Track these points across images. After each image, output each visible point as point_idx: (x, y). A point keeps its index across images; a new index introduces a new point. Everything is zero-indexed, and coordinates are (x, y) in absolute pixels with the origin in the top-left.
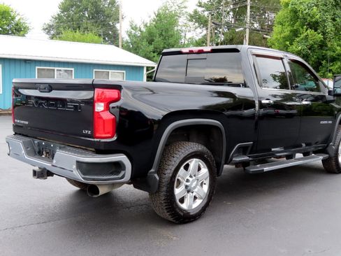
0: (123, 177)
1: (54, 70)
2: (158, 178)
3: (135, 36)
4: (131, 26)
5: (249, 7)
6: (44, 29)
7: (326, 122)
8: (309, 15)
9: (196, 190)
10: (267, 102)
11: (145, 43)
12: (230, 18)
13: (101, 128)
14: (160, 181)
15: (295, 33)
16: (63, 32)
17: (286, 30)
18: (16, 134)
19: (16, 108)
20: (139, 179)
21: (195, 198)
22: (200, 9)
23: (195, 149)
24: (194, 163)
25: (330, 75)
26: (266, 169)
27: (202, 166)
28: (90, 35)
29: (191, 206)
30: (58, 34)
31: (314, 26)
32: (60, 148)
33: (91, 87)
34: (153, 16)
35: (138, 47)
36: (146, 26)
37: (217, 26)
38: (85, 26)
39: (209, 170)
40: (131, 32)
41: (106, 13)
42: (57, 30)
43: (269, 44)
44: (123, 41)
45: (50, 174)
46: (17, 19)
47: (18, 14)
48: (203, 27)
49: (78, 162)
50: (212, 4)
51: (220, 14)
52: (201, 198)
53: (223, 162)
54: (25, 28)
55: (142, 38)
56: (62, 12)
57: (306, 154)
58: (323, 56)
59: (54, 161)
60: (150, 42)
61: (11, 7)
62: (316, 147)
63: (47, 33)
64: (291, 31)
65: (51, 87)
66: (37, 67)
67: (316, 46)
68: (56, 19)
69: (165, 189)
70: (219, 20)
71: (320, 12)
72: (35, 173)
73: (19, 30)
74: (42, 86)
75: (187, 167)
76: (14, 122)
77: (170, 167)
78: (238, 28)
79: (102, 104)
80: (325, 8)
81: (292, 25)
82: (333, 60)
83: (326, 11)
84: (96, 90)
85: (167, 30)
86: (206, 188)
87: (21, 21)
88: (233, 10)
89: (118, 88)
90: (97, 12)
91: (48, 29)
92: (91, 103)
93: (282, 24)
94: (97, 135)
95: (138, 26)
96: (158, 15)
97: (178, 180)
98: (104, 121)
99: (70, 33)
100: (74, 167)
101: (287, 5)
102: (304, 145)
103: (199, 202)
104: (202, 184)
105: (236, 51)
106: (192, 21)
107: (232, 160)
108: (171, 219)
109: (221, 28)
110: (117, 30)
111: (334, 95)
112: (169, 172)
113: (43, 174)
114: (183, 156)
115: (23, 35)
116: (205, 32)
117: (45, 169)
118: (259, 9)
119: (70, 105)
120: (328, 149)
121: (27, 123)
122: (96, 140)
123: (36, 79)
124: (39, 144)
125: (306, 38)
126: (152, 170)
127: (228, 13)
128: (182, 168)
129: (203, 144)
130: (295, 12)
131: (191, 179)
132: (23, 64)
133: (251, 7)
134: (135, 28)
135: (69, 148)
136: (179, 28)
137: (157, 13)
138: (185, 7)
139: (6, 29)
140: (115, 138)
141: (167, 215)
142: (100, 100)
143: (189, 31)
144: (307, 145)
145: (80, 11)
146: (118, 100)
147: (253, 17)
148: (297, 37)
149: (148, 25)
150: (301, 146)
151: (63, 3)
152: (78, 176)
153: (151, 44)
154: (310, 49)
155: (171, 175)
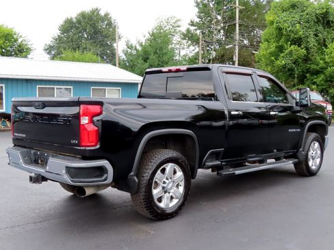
0: (106, 179)
1: (54, 88)
2: (137, 180)
3: (131, 54)
4: (127, 45)
5: (237, 26)
6: (45, 50)
7: (294, 130)
8: (293, 32)
9: (172, 191)
10: (236, 113)
11: (140, 61)
12: (221, 36)
13: (86, 138)
14: (139, 183)
15: (281, 49)
16: (63, 51)
17: (272, 46)
18: (15, 145)
19: (16, 124)
20: (120, 181)
21: (172, 198)
22: (192, 28)
23: (170, 155)
24: (169, 167)
25: (314, 87)
26: (237, 172)
27: (177, 170)
28: (89, 55)
29: (168, 205)
30: (59, 54)
31: (298, 42)
32: (53, 156)
33: (77, 103)
34: (148, 36)
35: (134, 65)
36: (141, 45)
37: (208, 44)
38: (84, 46)
39: (184, 173)
40: (127, 51)
41: (104, 33)
42: (57, 51)
43: (257, 59)
44: (119, 59)
45: (44, 179)
46: (20, 41)
47: (21, 37)
48: (196, 45)
49: (67, 167)
50: (204, 23)
51: (211, 32)
52: (178, 198)
53: (197, 166)
54: (27, 49)
55: (138, 56)
56: (62, 34)
57: (278, 159)
58: (307, 69)
59: (48, 168)
60: (146, 60)
61: (14, 30)
62: (286, 153)
63: (48, 53)
64: (276, 47)
65: (45, 104)
66: (38, 86)
67: (300, 60)
68: (56, 40)
69: (143, 190)
70: (211, 38)
71: (303, 29)
72: (31, 178)
73: (21, 51)
74: (37, 104)
75: (163, 171)
76: (14, 135)
77: (148, 171)
78: (227, 45)
79: (87, 118)
80: (307, 25)
81: (278, 42)
82: (317, 73)
83: (309, 28)
84: (82, 106)
85: (161, 49)
86: (181, 189)
87: (23, 43)
88: (223, 28)
89: (100, 104)
90: (96, 33)
91: (49, 49)
92: (77, 117)
93: (267, 41)
94: (83, 144)
95: (134, 45)
96: (153, 35)
97: (155, 182)
98: (88, 132)
99: (69, 53)
100: (64, 171)
101: (272, 23)
102: (275, 151)
103: (175, 201)
104: (178, 186)
105: (208, 69)
106: (185, 39)
107: (205, 164)
108: (151, 217)
109: (212, 45)
110: (114, 49)
111: (301, 106)
112: (147, 175)
113: (39, 179)
114: (159, 161)
115: (26, 57)
116: (197, 50)
117: (40, 175)
118: (247, 26)
119: (61, 119)
120: (299, 154)
121: (24, 136)
122: (82, 148)
123: (37, 97)
124: (35, 154)
125: (291, 53)
126: (132, 173)
127: (219, 31)
128: (159, 172)
129: (177, 151)
130: (280, 29)
131: (167, 181)
132: (25, 83)
133: (240, 25)
134: (130, 47)
135: (60, 156)
136: (173, 46)
137: (151, 32)
138: (179, 26)
139: (9, 51)
140: (98, 146)
141: (146, 213)
142: (85, 115)
143: (183, 49)
144: (278, 151)
145: (80, 32)
146: (100, 114)
147: (241, 34)
148: (282, 52)
149: (144, 44)
150: (273, 152)
151: (62, 26)
152: (67, 179)
153: (147, 62)
154: (294, 63)
155: (148, 178)
